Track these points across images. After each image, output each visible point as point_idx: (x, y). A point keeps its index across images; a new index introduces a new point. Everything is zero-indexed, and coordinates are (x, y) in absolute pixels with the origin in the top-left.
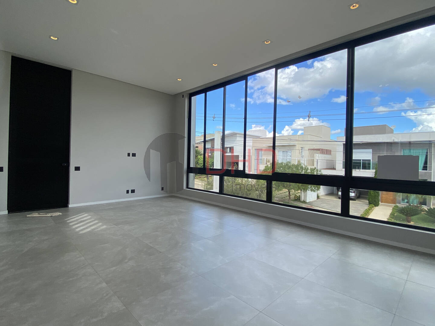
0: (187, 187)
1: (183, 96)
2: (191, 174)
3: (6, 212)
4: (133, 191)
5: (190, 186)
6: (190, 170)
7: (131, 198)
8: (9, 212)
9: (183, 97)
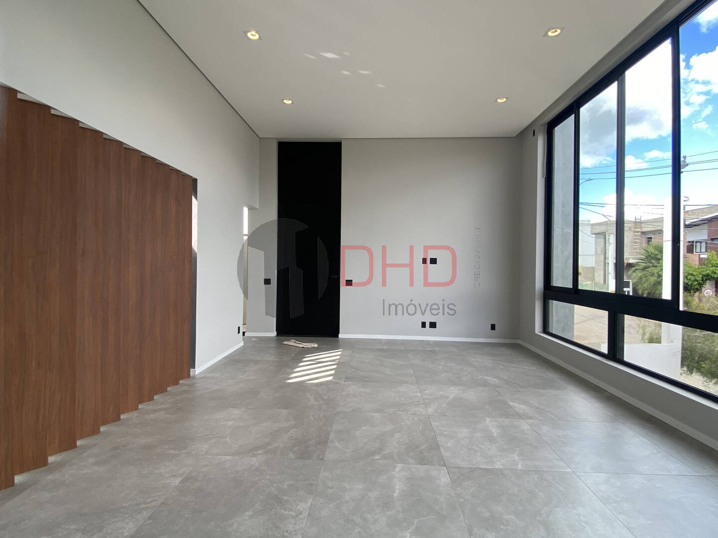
0: (545, 329)
1: (534, 131)
2: (554, 302)
3: (274, 334)
4: (433, 325)
5: (554, 328)
6: (551, 293)
7: (430, 336)
8: (278, 334)
9: (534, 135)
